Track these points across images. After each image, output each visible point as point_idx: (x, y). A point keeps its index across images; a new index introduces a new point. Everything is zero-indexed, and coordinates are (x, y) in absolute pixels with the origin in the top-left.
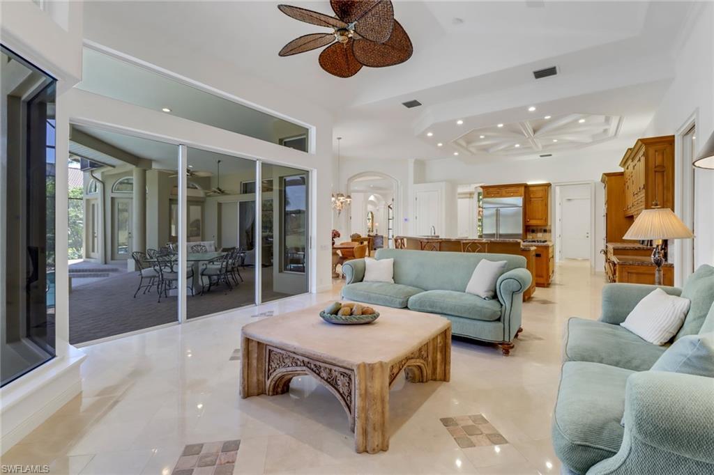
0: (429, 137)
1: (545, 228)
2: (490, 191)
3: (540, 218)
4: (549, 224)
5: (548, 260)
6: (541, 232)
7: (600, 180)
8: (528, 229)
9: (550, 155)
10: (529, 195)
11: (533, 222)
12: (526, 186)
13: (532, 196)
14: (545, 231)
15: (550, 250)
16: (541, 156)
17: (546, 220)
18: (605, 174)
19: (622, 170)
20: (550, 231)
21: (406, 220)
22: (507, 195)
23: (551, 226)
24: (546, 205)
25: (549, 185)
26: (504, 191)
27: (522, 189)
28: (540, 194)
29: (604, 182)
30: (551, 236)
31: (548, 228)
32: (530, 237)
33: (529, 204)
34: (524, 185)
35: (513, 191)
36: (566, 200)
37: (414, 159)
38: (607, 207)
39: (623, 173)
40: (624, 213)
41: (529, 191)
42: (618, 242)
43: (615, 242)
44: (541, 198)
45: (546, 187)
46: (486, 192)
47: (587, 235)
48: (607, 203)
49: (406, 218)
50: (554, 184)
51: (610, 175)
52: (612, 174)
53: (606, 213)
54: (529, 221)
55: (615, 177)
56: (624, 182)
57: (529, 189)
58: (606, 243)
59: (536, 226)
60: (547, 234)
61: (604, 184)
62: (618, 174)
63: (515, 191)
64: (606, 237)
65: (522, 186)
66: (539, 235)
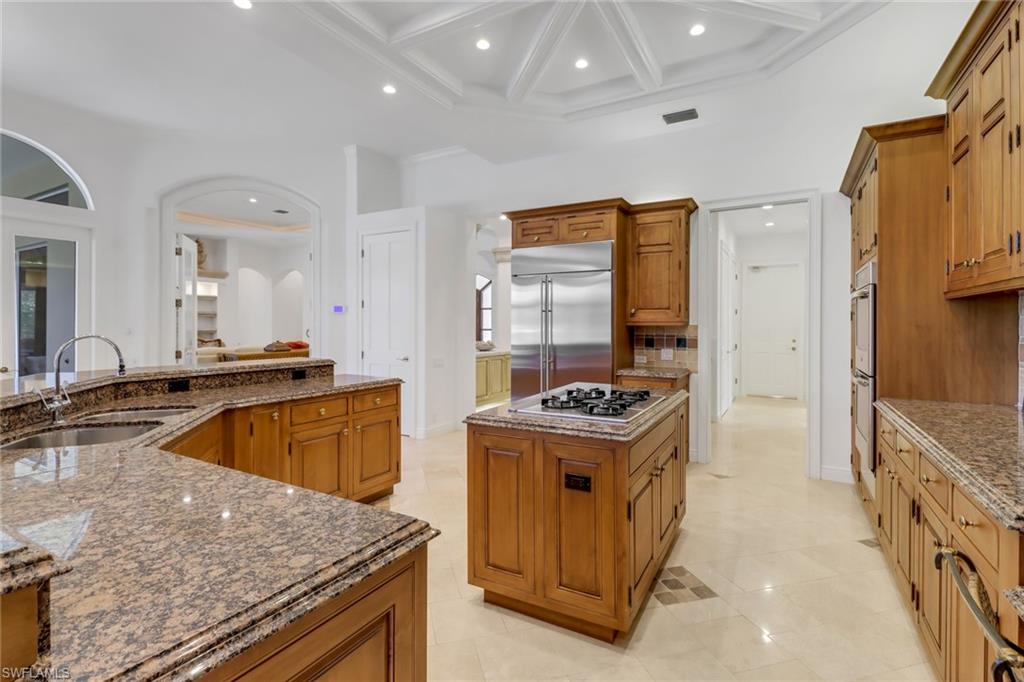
1: (680, 335)
3: (667, 305)
4: (692, 322)
6: (669, 345)
7: (838, 189)
8: (632, 336)
9: (691, 114)
10: (635, 238)
11: (645, 317)
12: (626, 211)
13: (642, 241)
14: (681, 343)
16: (671, 118)
17: (684, 308)
18: (869, 130)
19: (940, 107)
20: (694, 344)
22: (574, 235)
23: (696, 327)
24: (684, 267)
25: (688, 207)
26: (563, 225)
27: (611, 219)
28: (662, 234)
29: (849, 194)
30: (696, 359)
31: (688, 335)
32: (641, 358)
33: (634, 265)
34: (618, 203)
35: (588, 225)
36: (749, 268)
37: (355, 146)
38: (875, 260)
39: (942, 118)
40: (951, 282)
41: (635, 225)
42: (920, 398)
43: (910, 397)
44: (668, 244)
45: (683, 211)
46: (520, 230)
47: (794, 345)
48: (876, 244)
49: (338, 305)
50: (704, 203)
51: (890, 132)
52: (899, 130)
53: (875, 286)
54: (633, 315)
55: (909, 140)
56: (956, 148)
57: (635, 219)
58: (875, 400)
59: (658, 327)
60: (686, 352)
61: (851, 197)
62: (923, 126)
63: (593, 225)
64: (874, 377)
65: (613, 207)
66: (667, 354)
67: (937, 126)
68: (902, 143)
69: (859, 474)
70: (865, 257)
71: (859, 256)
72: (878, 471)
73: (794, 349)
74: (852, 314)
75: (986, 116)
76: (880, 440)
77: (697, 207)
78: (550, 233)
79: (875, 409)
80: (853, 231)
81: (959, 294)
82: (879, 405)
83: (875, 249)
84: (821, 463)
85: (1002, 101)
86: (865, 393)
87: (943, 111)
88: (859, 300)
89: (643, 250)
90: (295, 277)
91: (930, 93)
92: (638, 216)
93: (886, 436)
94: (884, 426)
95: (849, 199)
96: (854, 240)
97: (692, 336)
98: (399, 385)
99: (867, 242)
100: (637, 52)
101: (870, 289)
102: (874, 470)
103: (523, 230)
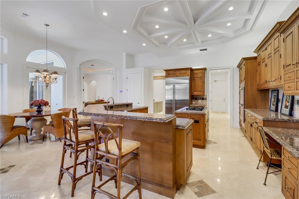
0: (144, 46)
1: (203, 97)
2: (170, 73)
3: (200, 91)
4: (205, 94)
5: (205, 126)
6: (200, 99)
7: (237, 66)
8: (193, 97)
9: (206, 50)
10: (193, 76)
11: (196, 93)
12: (192, 70)
13: (195, 76)
14: (203, 99)
15: (206, 116)
16: (201, 50)
17: (204, 92)
18: (243, 58)
20: (206, 99)
21: (121, 91)
22: (180, 75)
23: (206, 95)
24: (204, 82)
25: (205, 69)
26: (178, 73)
27: (189, 72)
28: (200, 75)
30: (206, 102)
31: (205, 97)
32: (194, 102)
33: (193, 82)
34: (190, 69)
35: (183, 73)
36: (214, 81)
37: (125, 53)
38: (244, 82)
39: (256, 57)
40: (258, 87)
41: (193, 73)
42: (253, 108)
43: (250, 108)
44: (201, 77)
45: (204, 70)
46: (167, 74)
47: (224, 100)
48: (244, 79)
49: (121, 90)
50: (208, 68)
51: (247, 59)
52: (248, 58)
53: (244, 87)
54: (193, 93)
55: (250, 60)
56: (259, 63)
57: (193, 72)
58: (244, 109)
59: (198, 95)
60: (204, 101)
61: (239, 68)
62: (253, 58)
63: (185, 73)
64: (244, 105)
65: (189, 69)
66: (200, 101)
67: (255, 58)
68: (249, 61)
69: (241, 125)
70: (242, 81)
71: (241, 81)
72: (245, 122)
73: (224, 101)
74: (239, 92)
75: (263, 60)
76: (245, 116)
77: (206, 69)
78: (174, 74)
79: (244, 110)
80: (239, 76)
81: (259, 89)
82: (245, 109)
83: (244, 80)
84: (233, 124)
85: (265, 58)
86: (242, 108)
87: (256, 56)
88: (241, 90)
89: (195, 78)
90: (94, 82)
91: (254, 52)
92: (194, 71)
93: (246, 115)
94: (246, 113)
95: (238, 69)
96: (240, 77)
97: (206, 97)
98: (148, 108)
99: (243, 79)
100: (197, 39)
101: (243, 88)
102: (244, 122)
103: (168, 74)
